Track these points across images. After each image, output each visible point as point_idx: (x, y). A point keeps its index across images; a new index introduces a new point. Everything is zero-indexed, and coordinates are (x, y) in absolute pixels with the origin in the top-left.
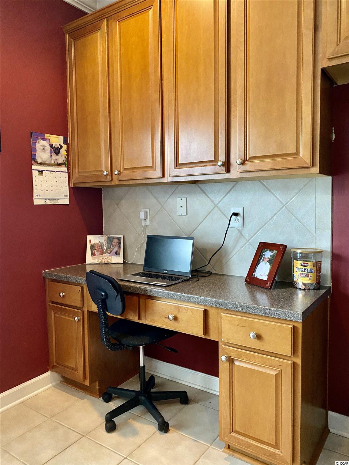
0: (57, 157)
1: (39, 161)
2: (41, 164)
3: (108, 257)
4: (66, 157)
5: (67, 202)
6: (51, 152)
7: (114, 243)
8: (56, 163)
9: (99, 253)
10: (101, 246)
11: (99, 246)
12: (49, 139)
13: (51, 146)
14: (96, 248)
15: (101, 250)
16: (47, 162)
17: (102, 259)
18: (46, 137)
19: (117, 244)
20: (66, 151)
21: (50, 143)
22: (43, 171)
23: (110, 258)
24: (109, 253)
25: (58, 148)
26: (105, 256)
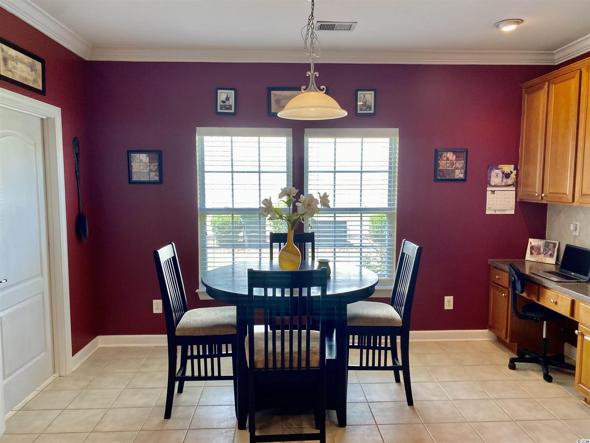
0: (507, 180)
1: (493, 184)
2: (494, 186)
3: (543, 257)
4: (515, 180)
5: (513, 212)
6: (503, 177)
7: (550, 247)
8: (506, 184)
9: (537, 253)
10: (539, 249)
11: (537, 248)
12: (502, 168)
13: (503, 173)
14: (535, 249)
15: (539, 251)
16: (499, 185)
17: (538, 258)
18: (499, 167)
19: (553, 248)
20: (515, 175)
21: (502, 171)
22: (495, 191)
23: (545, 258)
24: (545, 254)
25: (509, 173)
26: (541, 256)
